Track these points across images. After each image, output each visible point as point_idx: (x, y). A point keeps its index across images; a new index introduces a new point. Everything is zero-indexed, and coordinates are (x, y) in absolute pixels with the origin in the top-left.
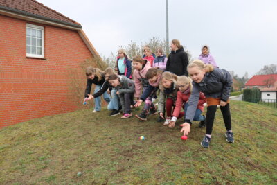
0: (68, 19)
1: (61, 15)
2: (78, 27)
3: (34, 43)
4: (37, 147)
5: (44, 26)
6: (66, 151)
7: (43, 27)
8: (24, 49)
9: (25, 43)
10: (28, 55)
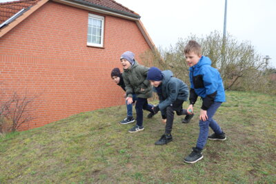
0: (127, 9)
1: (120, 5)
2: (137, 18)
3: (94, 33)
4: (113, 139)
5: (105, 15)
6: (145, 146)
7: (103, 17)
8: (86, 38)
9: (87, 32)
10: (89, 44)
